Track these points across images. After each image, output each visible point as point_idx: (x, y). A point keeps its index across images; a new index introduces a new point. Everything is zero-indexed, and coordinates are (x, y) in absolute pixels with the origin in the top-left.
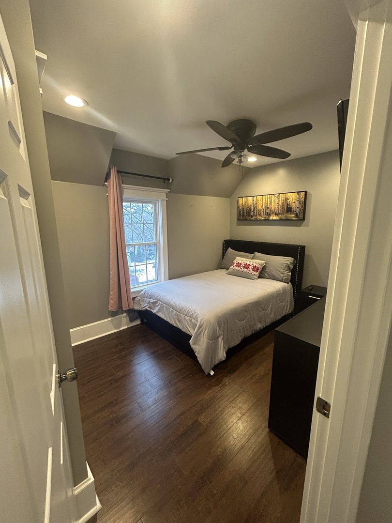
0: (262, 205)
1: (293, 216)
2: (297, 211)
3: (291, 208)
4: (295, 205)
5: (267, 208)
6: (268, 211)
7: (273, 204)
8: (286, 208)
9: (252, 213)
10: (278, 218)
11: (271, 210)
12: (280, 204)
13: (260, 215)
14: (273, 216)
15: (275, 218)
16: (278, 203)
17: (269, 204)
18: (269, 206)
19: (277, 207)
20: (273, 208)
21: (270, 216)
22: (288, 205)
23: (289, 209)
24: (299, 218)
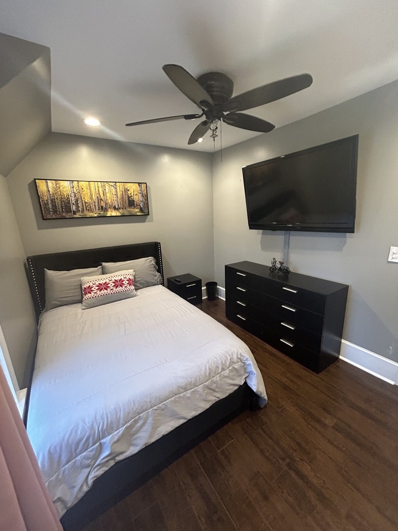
0: (92, 196)
1: (138, 210)
2: (141, 205)
3: (134, 201)
4: (137, 198)
5: (100, 200)
6: (103, 204)
7: (108, 195)
8: (127, 201)
9: (74, 208)
10: (118, 214)
11: (106, 204)
12: (119, 196)
13: (90, 210)
14: (112, 212)
15: (114, 213)
16: (116, 195)
17: (102, 195)
18: (102, 197)
19: (115, 199)
20: (109, 201)
21: (107, 211)
22: (129, 197)
23: (131, 203)
24: (145, 213)
